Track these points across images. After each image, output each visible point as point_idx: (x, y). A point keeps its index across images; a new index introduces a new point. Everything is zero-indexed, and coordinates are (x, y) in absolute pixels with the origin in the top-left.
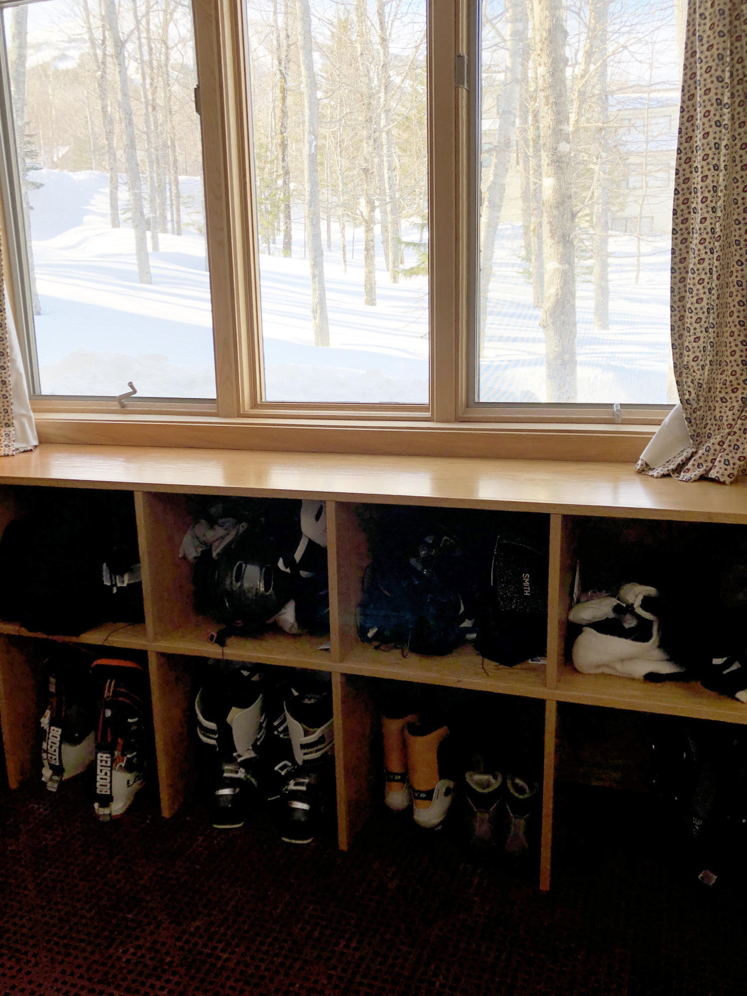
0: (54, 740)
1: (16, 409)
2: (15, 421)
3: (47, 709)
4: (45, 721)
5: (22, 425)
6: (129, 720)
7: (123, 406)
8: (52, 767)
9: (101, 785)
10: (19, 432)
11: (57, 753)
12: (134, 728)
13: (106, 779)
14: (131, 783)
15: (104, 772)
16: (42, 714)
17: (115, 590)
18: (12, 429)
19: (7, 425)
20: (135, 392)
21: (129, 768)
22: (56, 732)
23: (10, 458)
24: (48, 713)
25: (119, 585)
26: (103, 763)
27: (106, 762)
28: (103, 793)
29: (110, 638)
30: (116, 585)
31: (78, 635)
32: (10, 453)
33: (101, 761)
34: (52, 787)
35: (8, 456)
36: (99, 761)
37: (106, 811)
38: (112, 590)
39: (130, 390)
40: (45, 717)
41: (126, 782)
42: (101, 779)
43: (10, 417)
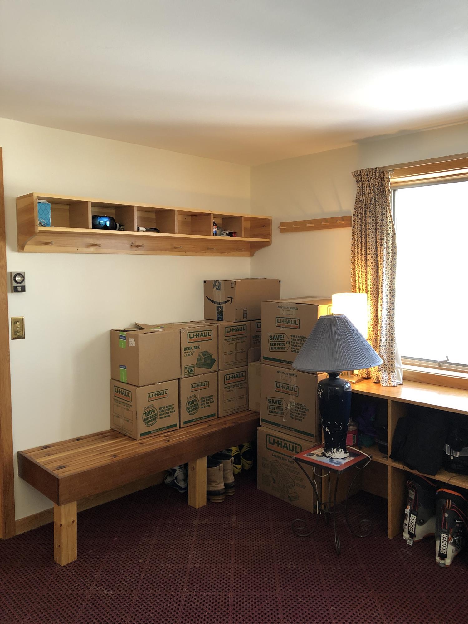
0: (412, 521)
1: (396, 365)
2: (395, 370)
3: (408, 505)
4: (407, 511)
5: (398, 372)
6: (457, 521)
7: (440, 366)
8: (410, 533)
9: (443, 549)
10: (396, 374)
11: (414, 528)
12: (458, 525)
13: (445, 547)
14: (454, 551)
15: (444, 543)
16: (406, 508)
17: (452, 458)
18: (394, 374)
19: (392, 372)
20: (448, 360)
21: (454, 544)
22: (413, 517)
23: (396, 387)
24: (409, 507)
25: (454, 456)
26: (444, 539)
27: (446, 538)
28: (443, 553)
29: (450, 480)
30: (453, 456)
31: (434, 475)
32: (396, 385)
33: (443, 537)
34: (410, 543)
35: (395, 386)
36: (442, 537)
37: (443, 562)
38: (451, 458)
39: (447, 359)
40: (408, 509)
41: (452, 551)
42: (443, 546)
43: (394, 368)
